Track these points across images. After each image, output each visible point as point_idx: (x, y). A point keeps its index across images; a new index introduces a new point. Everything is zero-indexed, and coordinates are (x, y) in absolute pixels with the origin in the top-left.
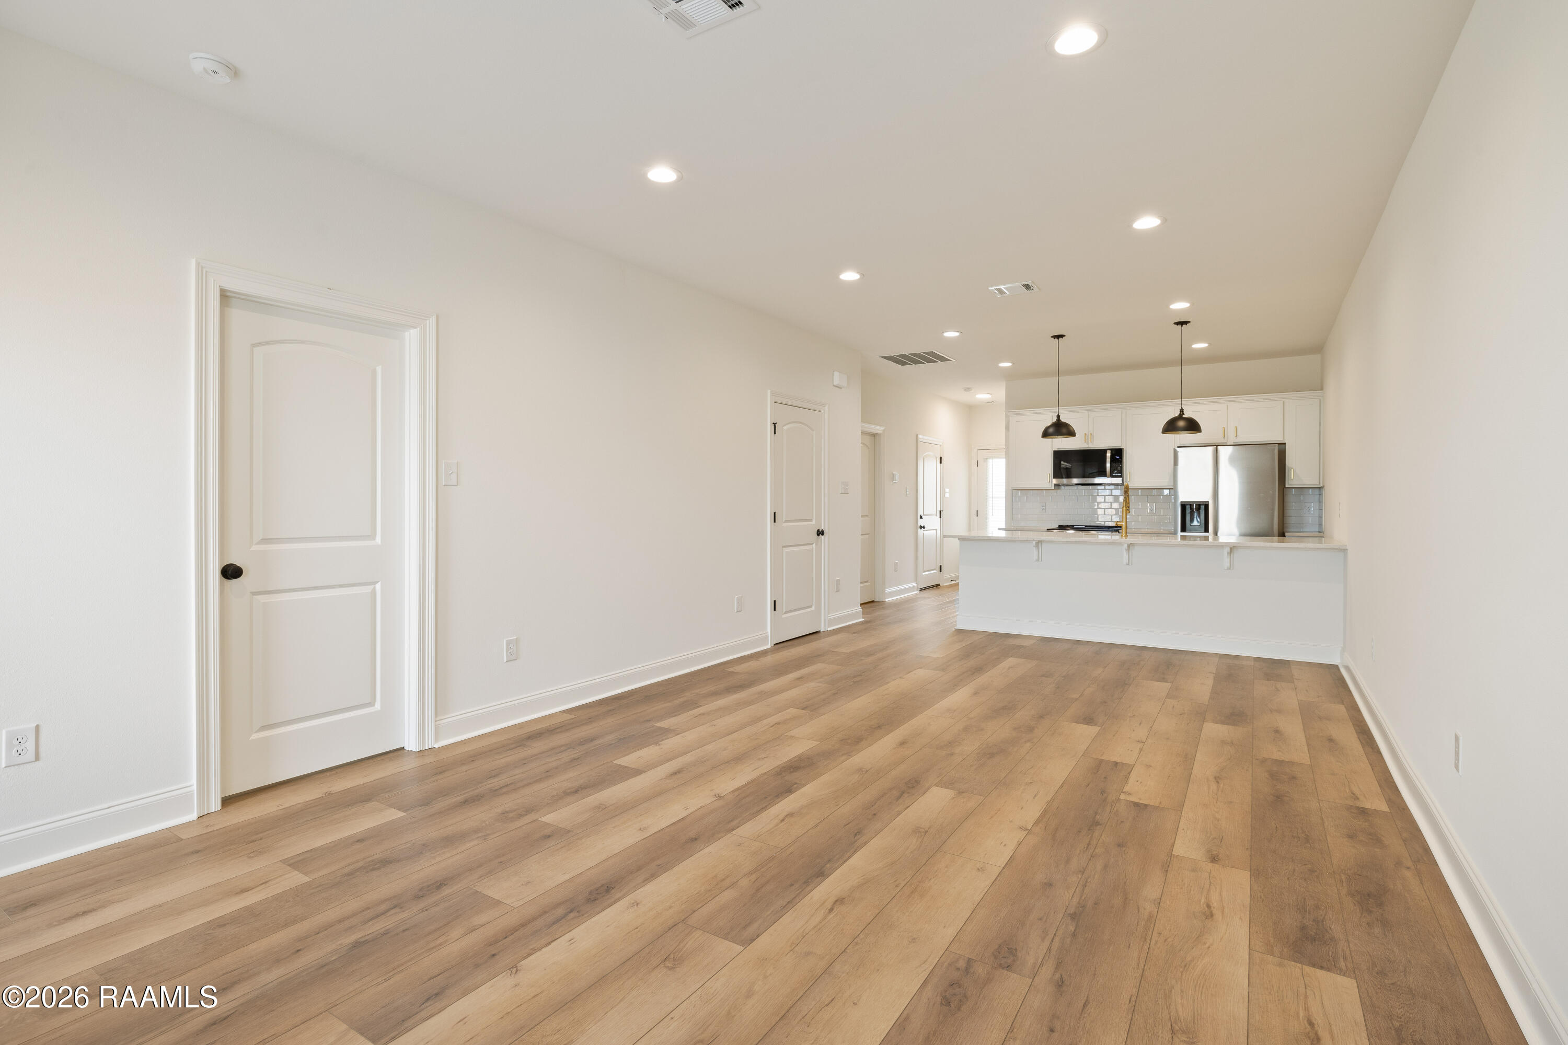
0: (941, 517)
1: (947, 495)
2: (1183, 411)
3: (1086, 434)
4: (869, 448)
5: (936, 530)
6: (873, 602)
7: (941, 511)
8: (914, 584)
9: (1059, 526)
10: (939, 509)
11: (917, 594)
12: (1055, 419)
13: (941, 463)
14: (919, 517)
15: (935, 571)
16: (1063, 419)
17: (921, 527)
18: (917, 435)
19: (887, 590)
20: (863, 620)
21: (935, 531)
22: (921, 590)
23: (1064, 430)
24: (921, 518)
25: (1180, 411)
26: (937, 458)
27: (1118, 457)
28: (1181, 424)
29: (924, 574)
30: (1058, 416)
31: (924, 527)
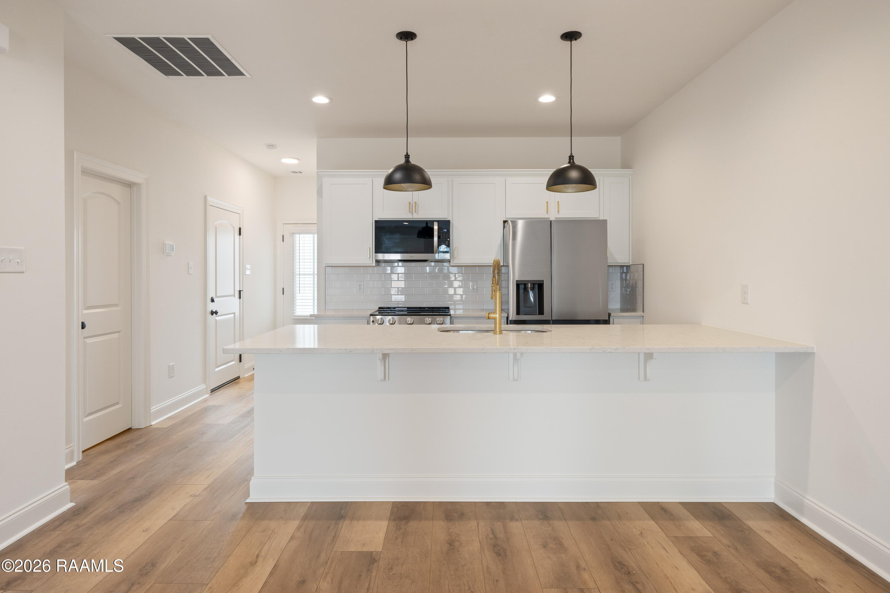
0: (240, 298)
1: (248, 272)
2: (573, 159)
3: (410, 203)
4: (119, 203)
5: (234, 313)
6: (129, 430)
7: (240, 291)
8: (203, 387)
9: (379, 308)
10: (237, 289)
11: (205, 400)
12: (402, 161)
13: (240, 234)
14: (209, 300)
15: (233, 363)
16: (413, 161)
17: (212, 313)
18: (205, 197)
19: (151, 409)
20: (72, 504)
21: (233, 315)
22: (213, 391)
23: (417, 177)
24: (213, 301)
25: (570, 159)
26: (234, 228)
27: (446, 230)
28: (574, 174)
29: (217, 370)
30: (407, 156)
31: (216, 313)
